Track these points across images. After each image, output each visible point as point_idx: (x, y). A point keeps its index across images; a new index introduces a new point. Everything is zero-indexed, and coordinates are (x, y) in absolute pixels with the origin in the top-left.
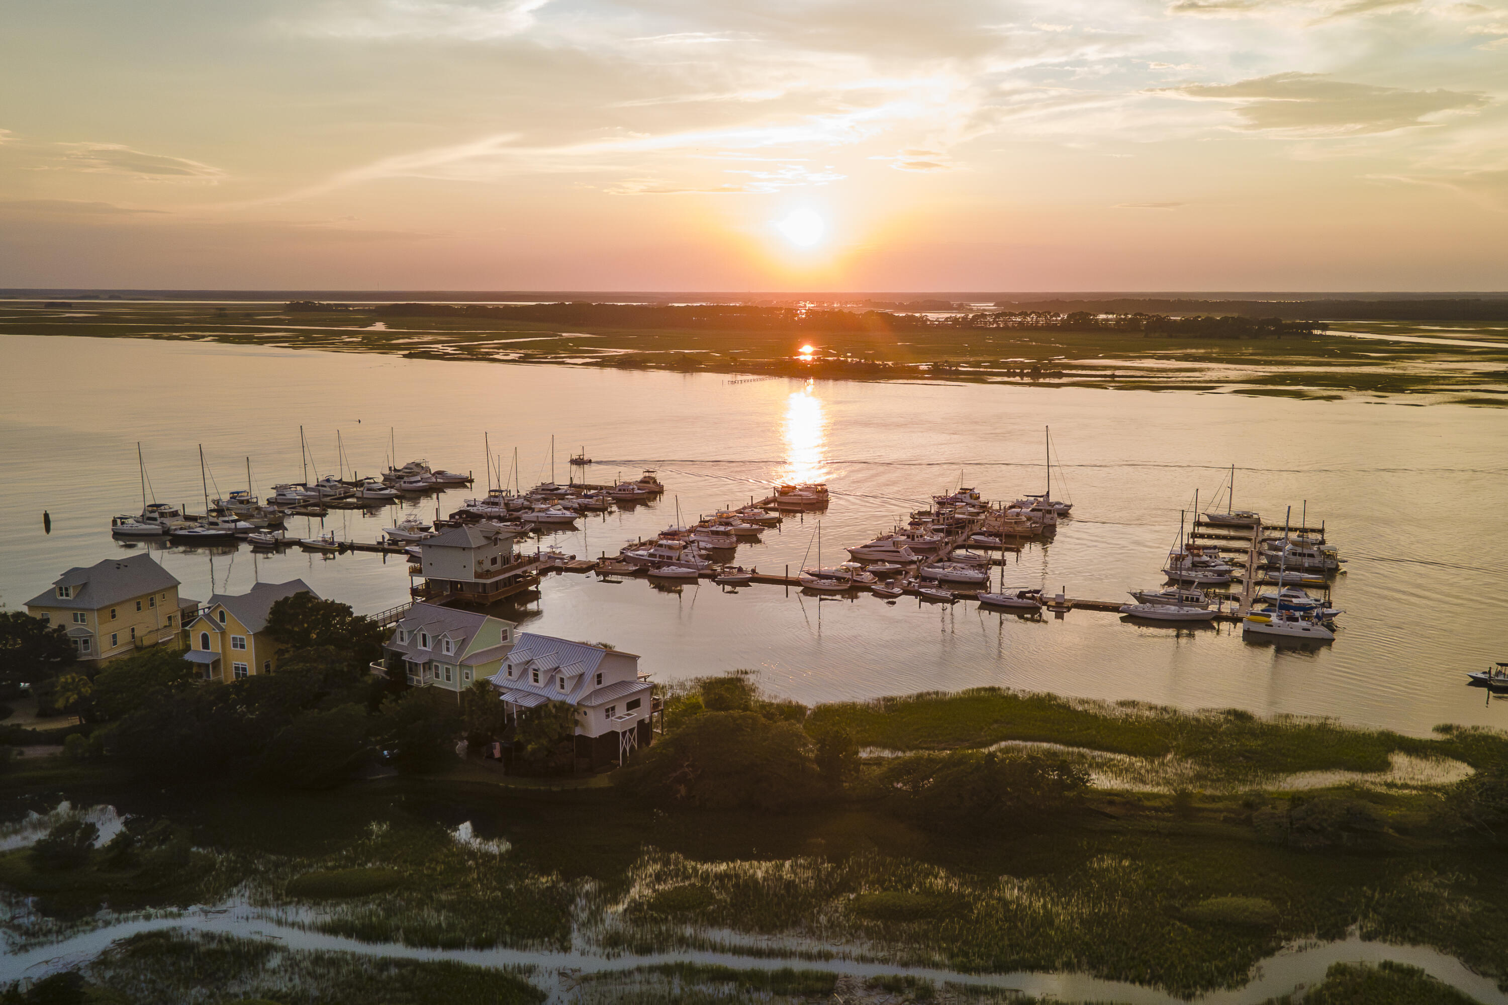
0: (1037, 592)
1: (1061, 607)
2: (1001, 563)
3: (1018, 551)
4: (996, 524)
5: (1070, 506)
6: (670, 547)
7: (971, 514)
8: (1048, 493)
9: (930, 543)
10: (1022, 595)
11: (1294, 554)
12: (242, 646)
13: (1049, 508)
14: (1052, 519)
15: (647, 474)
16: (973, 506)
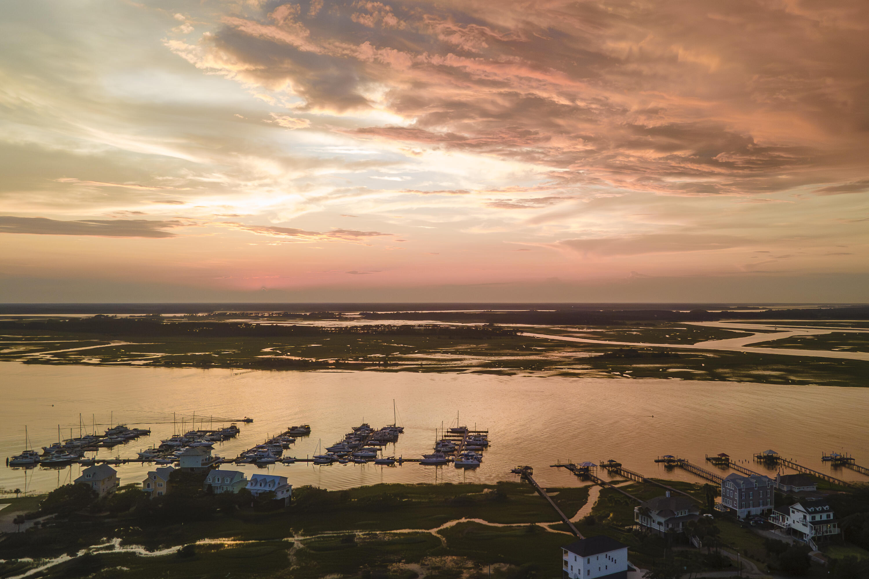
0: (393, 457)
1: (401, 461)
2: (381, 450)
3: (385, 445)
4: (378, 437)
5: (403, 428)
6: (263, 452)
7: (367, 433)
8: (395, 424)
9: (354, 444)
10: (388, 458)
11: (475, 440)
12: (161, 486)
13: (395, 430)
14: (397, 433)
15: (233, 425)
16: (367, 430)
